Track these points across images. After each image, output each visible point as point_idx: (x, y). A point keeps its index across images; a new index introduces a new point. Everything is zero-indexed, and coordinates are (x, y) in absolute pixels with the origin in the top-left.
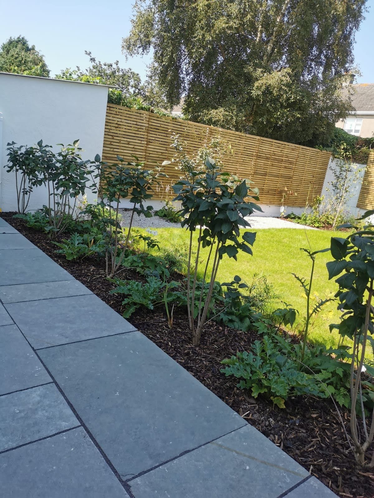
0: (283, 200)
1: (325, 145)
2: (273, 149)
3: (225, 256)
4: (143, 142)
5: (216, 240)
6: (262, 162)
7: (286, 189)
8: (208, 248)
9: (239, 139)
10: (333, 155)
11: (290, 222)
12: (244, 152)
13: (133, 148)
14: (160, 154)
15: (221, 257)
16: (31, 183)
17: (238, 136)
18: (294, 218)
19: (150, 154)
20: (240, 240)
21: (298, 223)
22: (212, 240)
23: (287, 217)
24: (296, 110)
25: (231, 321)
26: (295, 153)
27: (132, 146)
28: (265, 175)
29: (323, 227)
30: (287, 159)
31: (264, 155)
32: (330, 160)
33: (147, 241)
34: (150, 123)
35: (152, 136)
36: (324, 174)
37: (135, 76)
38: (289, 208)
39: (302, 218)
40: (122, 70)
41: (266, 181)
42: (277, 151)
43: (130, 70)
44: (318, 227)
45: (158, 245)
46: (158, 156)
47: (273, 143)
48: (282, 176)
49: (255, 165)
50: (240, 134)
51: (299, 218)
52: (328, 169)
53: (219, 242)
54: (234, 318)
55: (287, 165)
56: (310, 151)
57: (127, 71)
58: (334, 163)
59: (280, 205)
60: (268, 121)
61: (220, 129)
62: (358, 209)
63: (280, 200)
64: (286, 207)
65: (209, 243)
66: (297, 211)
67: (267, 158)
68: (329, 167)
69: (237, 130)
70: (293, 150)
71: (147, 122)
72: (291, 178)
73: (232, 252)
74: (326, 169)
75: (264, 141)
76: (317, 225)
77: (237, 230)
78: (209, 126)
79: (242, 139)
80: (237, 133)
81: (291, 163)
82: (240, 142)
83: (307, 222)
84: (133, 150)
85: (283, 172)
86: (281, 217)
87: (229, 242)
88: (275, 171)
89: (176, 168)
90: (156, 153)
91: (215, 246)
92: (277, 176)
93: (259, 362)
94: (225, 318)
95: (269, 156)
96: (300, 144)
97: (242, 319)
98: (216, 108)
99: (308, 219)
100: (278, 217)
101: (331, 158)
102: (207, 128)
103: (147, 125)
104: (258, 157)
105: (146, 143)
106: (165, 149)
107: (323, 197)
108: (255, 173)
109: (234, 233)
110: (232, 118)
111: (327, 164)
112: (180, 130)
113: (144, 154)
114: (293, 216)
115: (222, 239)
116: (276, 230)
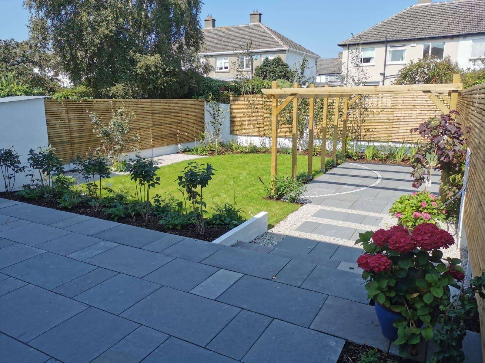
0: (178, 140)
1: (200, 95)
2: (162, 106)
3: (151, 187)
4: (65, 121)
5: (146, 182)
6: (156, 116)
7: (179, 132)
8: (143, 186)
9: (136, 104)
10: (206, 100)
11: (187, 155)
12: (142, 112)
13: (60, 127)
14: (81, 127)
15: (149, 188)
16: (14, 171)
17: (135, 102)
18: (189, 151)
19: (73, 128)
20: (155, 181)
21: (193, 154)
22: (144, 182)
23: (184, 151)
24: (172, 76)
25: (159, 214)
26: (179, 105)
27: (58, 126)
28: (161, 125)
29: (209, 154)
30: (174, 110)
31: (157, 111)
32: (205, 104)
33: (107, 190)
34: (68, 107)
35: (72, 116)
36: (203, 115)
37: (20, 46)
38: (185, 144)
39: (195, 150)
40: (5, 41)
41: (163, 129)
42: (166, 106)
43: (13, 40)
44: (206, 155)
45: (113, 191)
46: (79, 129)
47: (162, 102)
48: (174, 123)
49: (153, 120)
50: (136, 100)
51: (193, 150)
52: (205, 111)
53: (147, 183)
54: (160, 212)
55: (175, 115)
56: (189, 101)
57: (9, 41)
58: (208, 106)
59: (177, 143)
60: (154, 87)
61: (122, 100)
62: (232, 135)
63: (177, 140)
64: (182, 144)
65: (143, 184)
66: (190, 145)
67: (160, 113)
68: (205, 109)
69: (134, 98)
70: (177, 103)
71: (66, 107)
72: (180, 123)
73: (153, 185)
74: (204, 111)
75: (155, 102)
76: (205, 153)
77: (153, 178)
78: (112, 100)
79: (138, 104)
80: (134, 100)
81: (178, 112)
82: (138, 105)
83: (198, 152)
84: (59, 128)
85: (173, 120)
86: (180, 152)
87: (151, 182)
88: (168, 121)
89: (98, 136)
90: (77, 127)
91: (146, 185)
92: (170, 124)
93: (171, 219)
94: (156, 213)
95: (161, 111)
96: (181, 98)
97: (163, 212)
98: (115, 85)
99: (198, 150)
100: (178, 153)
101: (205, 102)
102: (111, 101)
103: (66, 109)
104: (153, 113)
105: (68, 121)
106: (83, 122)
107: (205, 133)
108: (154, 125)
109: (152, 178)
110: (128, 90)
111: (203, 108)
112: (91, 106)
113: (69, 129)
114: (188, 150)
115: (148, 181)
116: (177, 164)
